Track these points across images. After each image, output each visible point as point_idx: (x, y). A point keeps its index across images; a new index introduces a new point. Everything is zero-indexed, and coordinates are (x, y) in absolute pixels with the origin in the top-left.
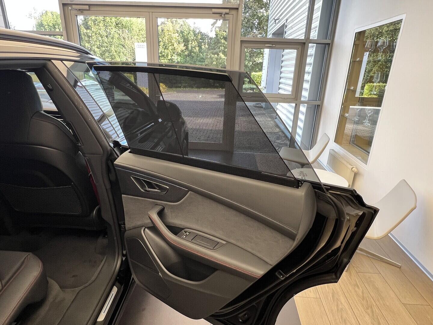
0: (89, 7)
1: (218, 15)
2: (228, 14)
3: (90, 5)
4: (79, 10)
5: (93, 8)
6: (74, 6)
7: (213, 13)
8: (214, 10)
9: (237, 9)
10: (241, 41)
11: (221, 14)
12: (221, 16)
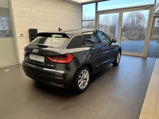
0: (103, 12)
2: (149, 8)
6: (99, 12)
7: (143, 8)
9: (153, 5)
10: (154, 16)
12: (146, 9)
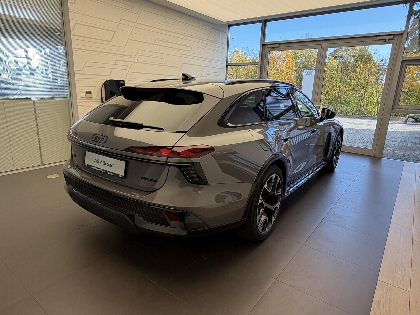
0: (279, 45)
1: (382, 41)
2: (392, 39)
3: (279, 44)
4: (272, 47)
5: (281, 46)
6: (269, 46)
7: (378, 40)
8: (378, 38)
9: (402, 34)
10: (402, 60)
11: (385, 40)
12: (385, 41)
